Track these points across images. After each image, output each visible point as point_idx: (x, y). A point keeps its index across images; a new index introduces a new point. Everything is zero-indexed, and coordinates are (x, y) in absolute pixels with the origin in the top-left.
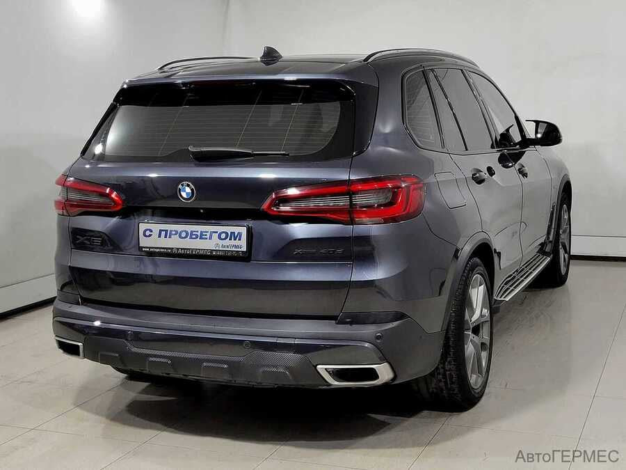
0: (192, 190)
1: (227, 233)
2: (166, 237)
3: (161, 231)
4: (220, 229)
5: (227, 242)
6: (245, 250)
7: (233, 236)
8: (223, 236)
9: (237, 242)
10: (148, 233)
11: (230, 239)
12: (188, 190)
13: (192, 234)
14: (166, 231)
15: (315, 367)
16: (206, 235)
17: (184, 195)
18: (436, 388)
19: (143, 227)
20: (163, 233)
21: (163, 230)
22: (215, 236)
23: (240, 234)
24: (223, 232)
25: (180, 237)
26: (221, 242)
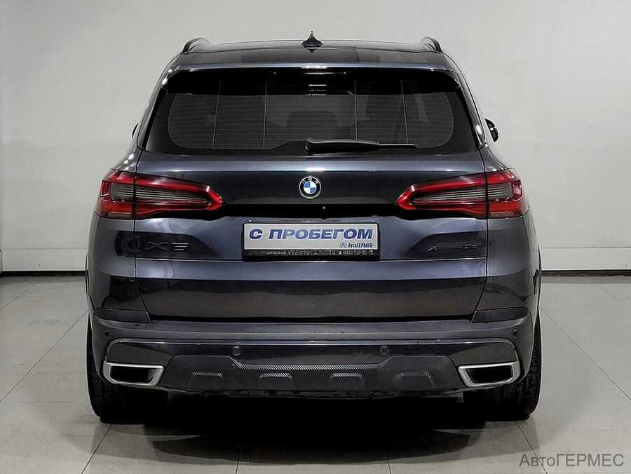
0: (318, 185)
1: (354, 232)
2: (279, 238)
3: (272, 231)
4: (346, 227)
5: (355, 241)
6: (377, 248)
7: (362, 234)
8: (350, 234)
9: (367, 241)
10: (256, 234)
11: (359, 237)
12: (313, 185)
13: (311, 234)
14: (280, 231)
15: (457, 368)
16: (330, 234)
17: (307, 190)
18: (512, 394)
19: (249, 228)
20: (276, 234)
21: (276, 231)
22: (341, 235)
23: (370, 232)
24: (350, 230)
25: (297, 237)
26: (347, 241)
